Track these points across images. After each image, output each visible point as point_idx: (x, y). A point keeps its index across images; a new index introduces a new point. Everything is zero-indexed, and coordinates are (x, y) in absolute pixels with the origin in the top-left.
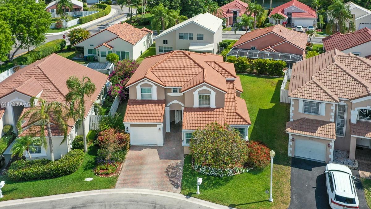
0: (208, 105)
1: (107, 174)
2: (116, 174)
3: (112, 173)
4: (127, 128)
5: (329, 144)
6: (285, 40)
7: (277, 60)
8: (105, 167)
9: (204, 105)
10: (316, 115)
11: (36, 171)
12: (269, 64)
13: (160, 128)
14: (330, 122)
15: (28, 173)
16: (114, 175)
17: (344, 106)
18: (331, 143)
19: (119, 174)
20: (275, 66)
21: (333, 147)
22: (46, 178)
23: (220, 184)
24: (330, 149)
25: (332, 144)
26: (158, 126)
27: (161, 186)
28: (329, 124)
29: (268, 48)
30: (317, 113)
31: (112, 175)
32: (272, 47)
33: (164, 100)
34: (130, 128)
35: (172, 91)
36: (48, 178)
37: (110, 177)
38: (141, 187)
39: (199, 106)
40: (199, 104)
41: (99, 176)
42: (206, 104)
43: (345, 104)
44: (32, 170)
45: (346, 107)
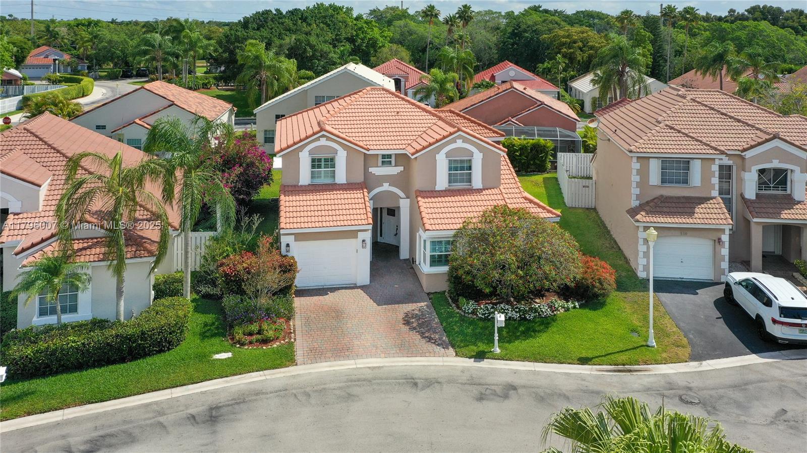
0: (468, 184)
1: (265, 341)
2: (287, 340)
3: (277, 338)
4: (288, 245)
5: (719, 239)
6: (539, 103)
7: (533, 139)
8: (254, 327)
9: (459, 184)
10: (685, 185)
11: (83, 344)
12: (520, 145)
13: (363, 241)
14: (712, 198)
15: (63, 350)
16: (282, 342)
17: (729, 168)
18: (722, 236)
19: (292, 340)
20: (532, 149)
21: (727, 245)
22: (110, 362)
23: (535, 331)
24: (722, 250)
25: (725, 238)
26: (361, 236)
27: (405, 349)
28: (711, 201)
29: (508, 121)
30: (686, 182)
31: (278, 343)
32: (515, 118)
33: (363, 182)
34: (293, 244)
35: (380, 163)
36: (114, 362)
37: (275, 346)
38: (358, 356)
39: (449, 186)
40: (450, 182)
41: (246, 347)
42: (462, 181)
43: (730, 163)
44: (74, 342)
45: (734, 168)
